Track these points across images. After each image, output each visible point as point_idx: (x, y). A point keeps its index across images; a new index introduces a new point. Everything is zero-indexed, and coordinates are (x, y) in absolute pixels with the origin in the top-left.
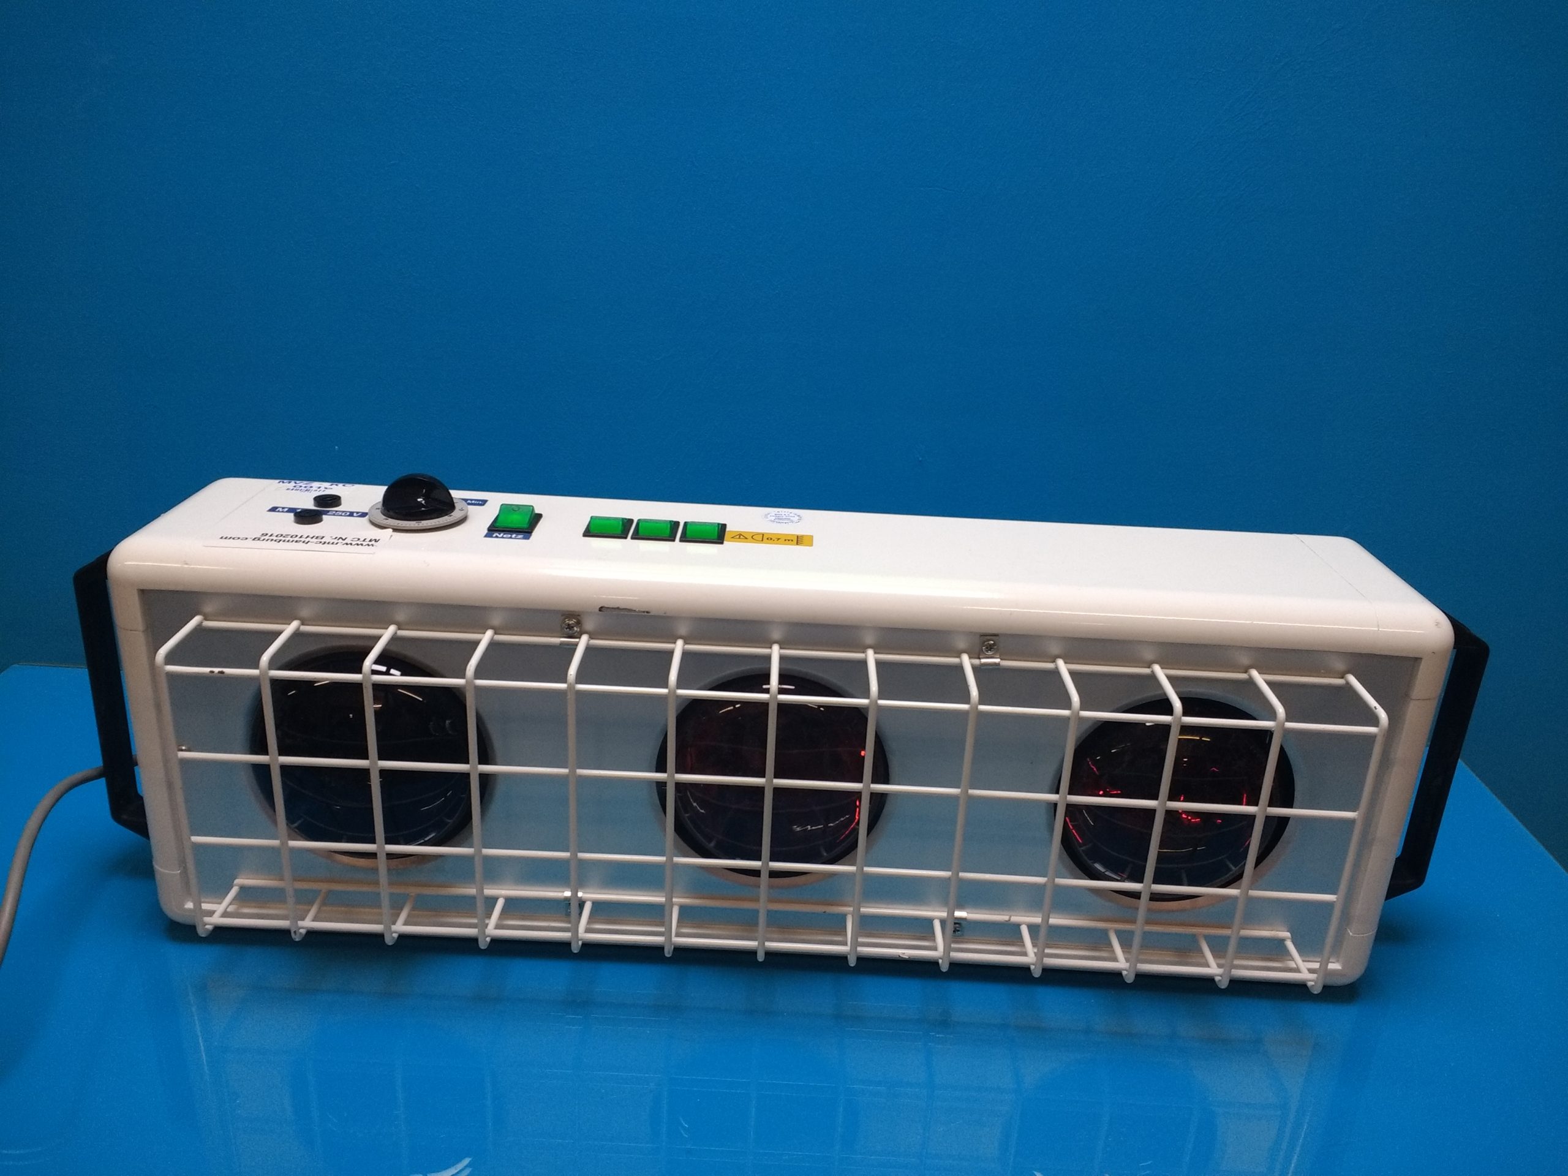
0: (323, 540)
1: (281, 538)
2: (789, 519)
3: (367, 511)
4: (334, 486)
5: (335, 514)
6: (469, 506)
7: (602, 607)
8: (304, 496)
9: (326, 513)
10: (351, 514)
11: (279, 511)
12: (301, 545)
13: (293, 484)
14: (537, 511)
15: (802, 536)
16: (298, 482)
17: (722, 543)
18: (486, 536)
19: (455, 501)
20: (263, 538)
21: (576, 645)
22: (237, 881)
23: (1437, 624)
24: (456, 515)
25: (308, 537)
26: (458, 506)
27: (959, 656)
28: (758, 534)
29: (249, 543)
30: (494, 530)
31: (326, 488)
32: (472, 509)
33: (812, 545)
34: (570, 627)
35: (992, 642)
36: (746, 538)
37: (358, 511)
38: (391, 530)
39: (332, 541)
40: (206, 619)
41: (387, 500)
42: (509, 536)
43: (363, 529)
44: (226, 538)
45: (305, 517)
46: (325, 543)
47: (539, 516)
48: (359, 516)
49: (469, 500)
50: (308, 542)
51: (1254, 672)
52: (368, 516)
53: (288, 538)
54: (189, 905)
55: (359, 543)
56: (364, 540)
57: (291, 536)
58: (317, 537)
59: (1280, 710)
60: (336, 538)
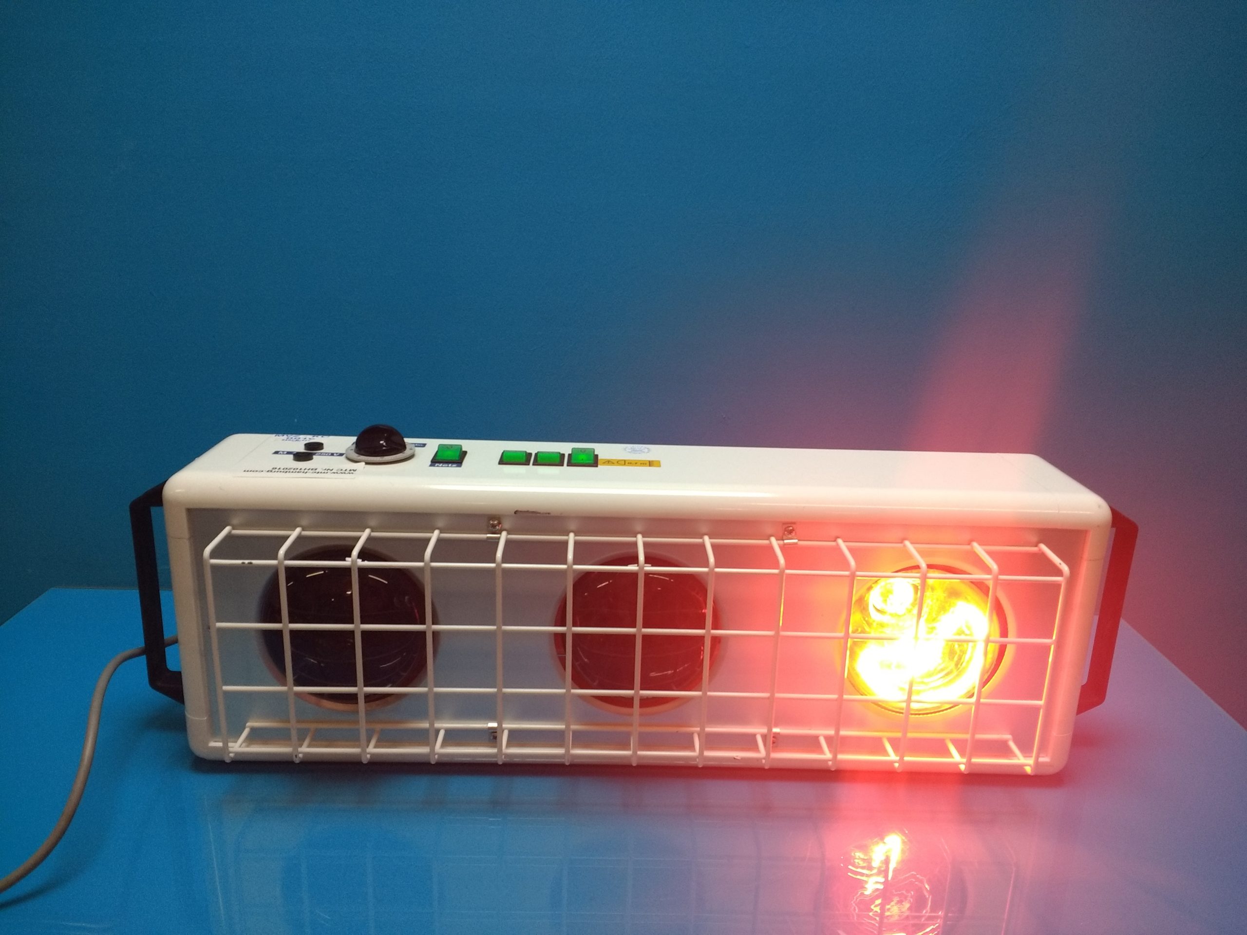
0: (317, 471)
1: (287, 470)
2: (641, 451)
3: (344, 452)
4: (315, 437)
5: (321, 454)
6: (417, 448)
7: (517, 511)
8: (298, 443)
9: (315, 454)
10: (332, 454)
11: (280, 454)
12: (301, 474)
13: (285, 437)
14: (464, 449)
15: (653, 461)
16: (289, 435)
17: (597, 466)
18: (431, 465)
19: (406, 444)
20: (274, 470)
21: (499, 538)
22: (248, 724)
23: (1099, 507)
24: (407, 453)
25: (305, 469)
26: (408, 447)
27: (768, 539)
28: (622, 460)
29: (264, 474)
30: (435, 461)
31: (310, 439)
32: (417, 449)
33: (660, 466)
34: (494, 526)
35: (791, 528)
36: (613, 463)
37: (337, 452)
38: (364, 463)
39: (323, 471)
40: (234, 529)
41: (358, 444)
42: (447, 465)
43: (342, 464)
44: (248, 471)
45: (299, 457)
46: (318, 473)
47: (465, 453)
48: (338, 456)
49: (415, 444)
50: (306, 472)
51: (975, 544)
52: (344, 456)
53: (292, 470)
54: (212, 744)
55: (343, 472)
56: (346, 470)
57: (294, 469)
58: (312, 469)
59: (994, 566)
60: (325, 469)
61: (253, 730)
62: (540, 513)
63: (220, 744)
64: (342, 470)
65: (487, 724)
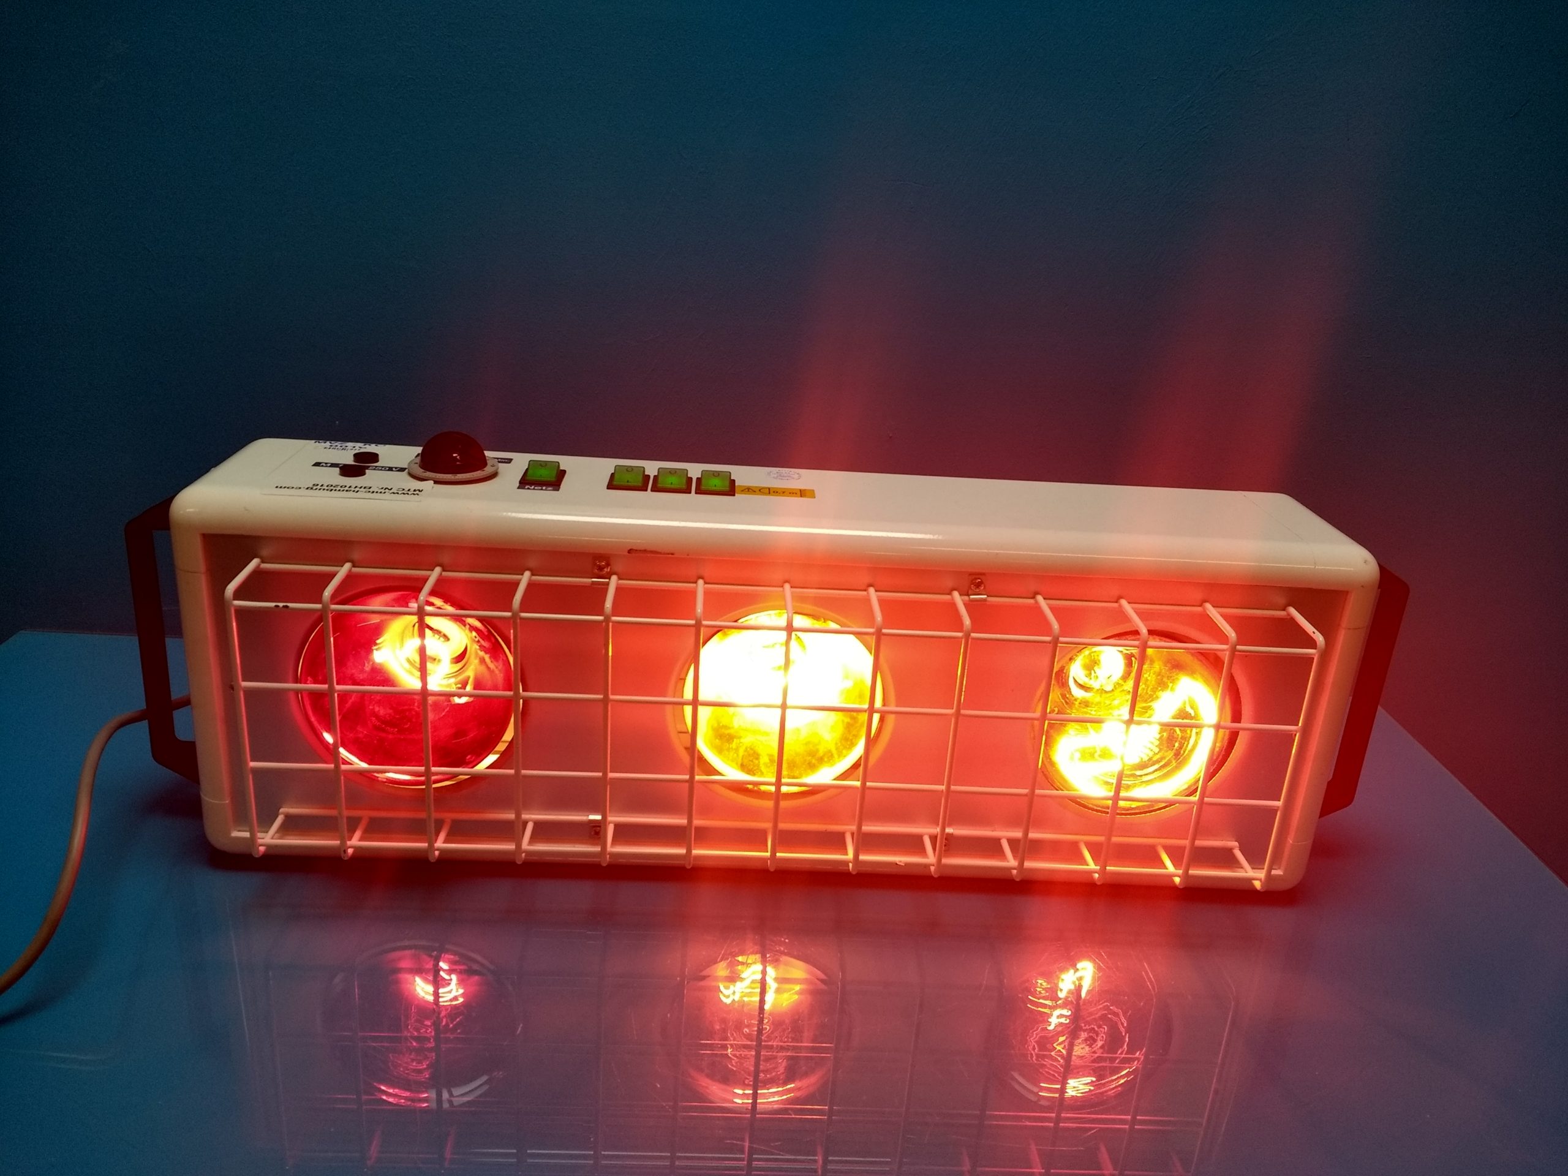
0: (371, 490)
1: (332, 488)
3: (406, 466)
4: (367, 446)
5: (376, 468)
6: (500, 464)
7: (630, 550)
8: (346, 453)
9: (368, 468)
10: (390, 469)
11: (322, 466)
12: (351, 494)
13: (328, 444)
14: (562, 468)
15: (805, 490)
16: (332, 442)
17: (734, 495)
18: (518, 488)
19: (487, 458)
20: (315, 488)
21: (608, 584)
22: (281, 810)
23: (1365, 562)
24: (488, 470)
25: (356, 487)
26: (489, 463)
27: (950, 594)
28: (766, 488)
29: (303, 492)
30: (525, 482)
31: (361, 448)
33: (815, 497)
34: (601, 568)
35: (979, 580)
36: (755, 492)
37: (396, 466)
38: (432, 482)
39: (380, 491)
40: (263, 562)
41: (423, 455)
42: (540, 488)
43: (404, 481)
44: (281, 487)
45: (347, 471)
46: (373, 492)
47: (564, 472)
48: (398, 471)
49: (498, 459)
50: (357, 491)
51: (1208, 606)
52: (407, 470)
53: (339, 488)
54: (235, 834)
55: (406, 492)
56: (409, 490)
57: (341, 487)
58: (365, 488)
59: (1232, 634)
60: (382, 488)
61: (288, 818)
62: (660, 553)
63: (247, 835)
64: (404, 490)
65: (588, 816)
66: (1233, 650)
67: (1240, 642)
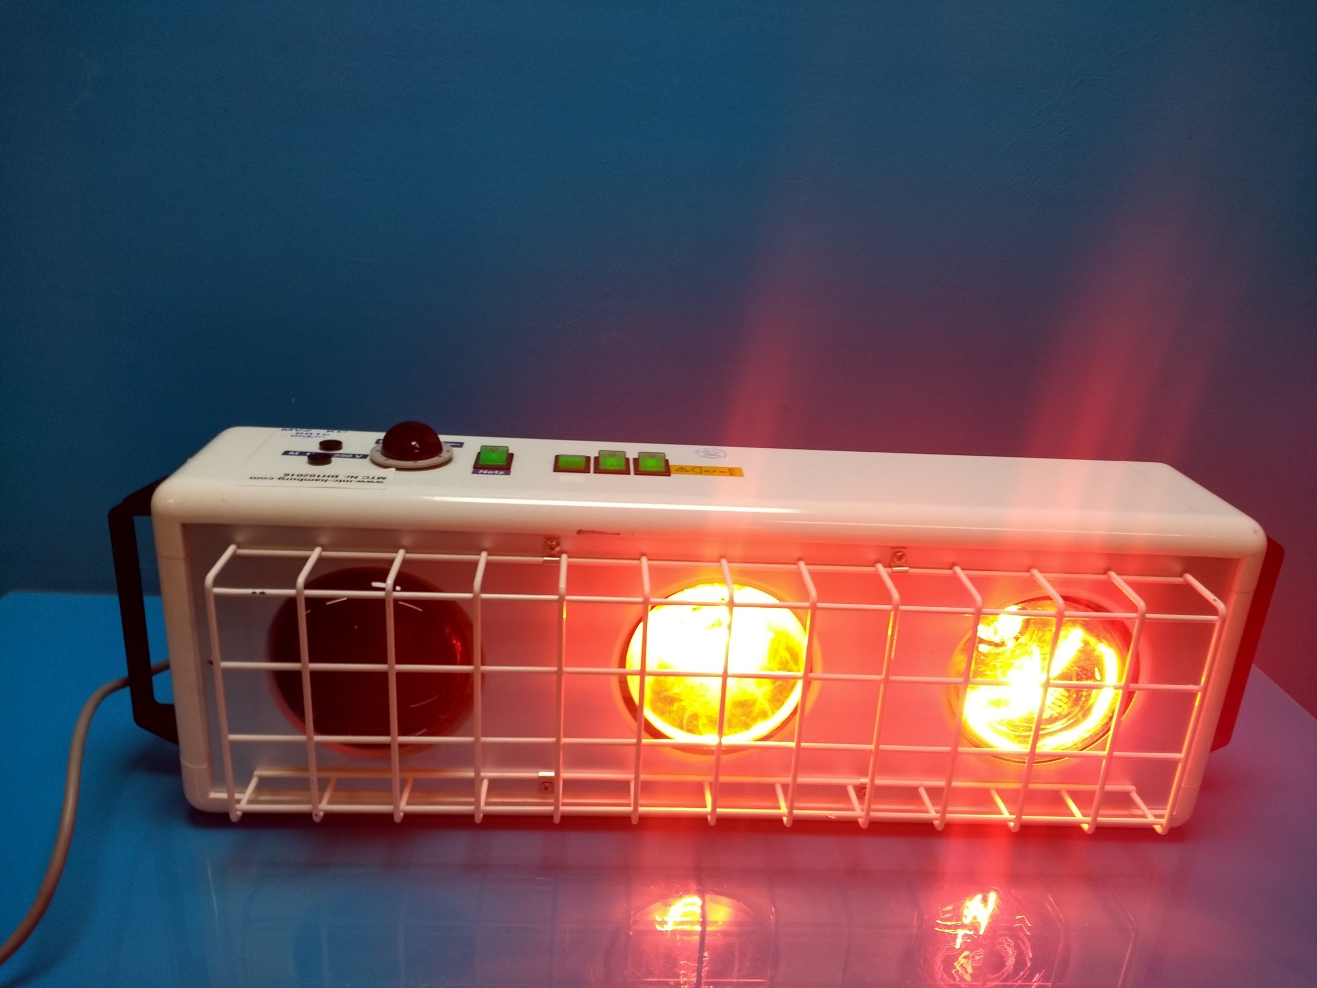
1: (302, 477)
3: (367, 452)
4: (330, 433)
5: (340, 456)
6: (454, 448)
7: (580, 530)
8: (312, 440)
9: (333, 455)
10: (354, 456)
11: (291, 455)
12: (320, 483)
13: (294, 431)
14: (510, 452)
15: (733, 469)
16: (298, 429)
17: (669, 475)
18: (474, 473)
19: (441, 443)
20: (286, 477)
21: (560, 563)
22: (258, 773)
23: (1255, 531)
24: (444, 455)
25: (324, 476)
26: (445, 447)
27: (873, 565)
28: (696, 467)
29: (276, 482)
30: (478, 467)
31: (324, 434)
32: (456, 450)
33: (743, 476)
34: (552, 548)
35: (901, 553)
36: (688, 471)
37: (359, 453)
38: (394, 469)
39: (346, 479)
40: (240, 548)
41: (384, 441)
42: (493, 472)
43: (365, 468)
44: (255, 478)
45: (317, 459)
46: (340, 481)
47: (512, 455)
48: (361, 458)
49: (451, 443)
50: (326, 481)
51: (1113, 574)
52: (368, 458)
53: (308, 478)
54: (214, 795)
55: (370, 480)
56: (373, 478)
57: (311, 476)
58: (333, 476)
59: (1141, 603)
60: (348, 477)
61: (263, 781)
62: (607, 533)
63: (224, 796)
64: (368, 478)
65: (538, 772)
66: (1143, 619)
67: (1150, 610)
